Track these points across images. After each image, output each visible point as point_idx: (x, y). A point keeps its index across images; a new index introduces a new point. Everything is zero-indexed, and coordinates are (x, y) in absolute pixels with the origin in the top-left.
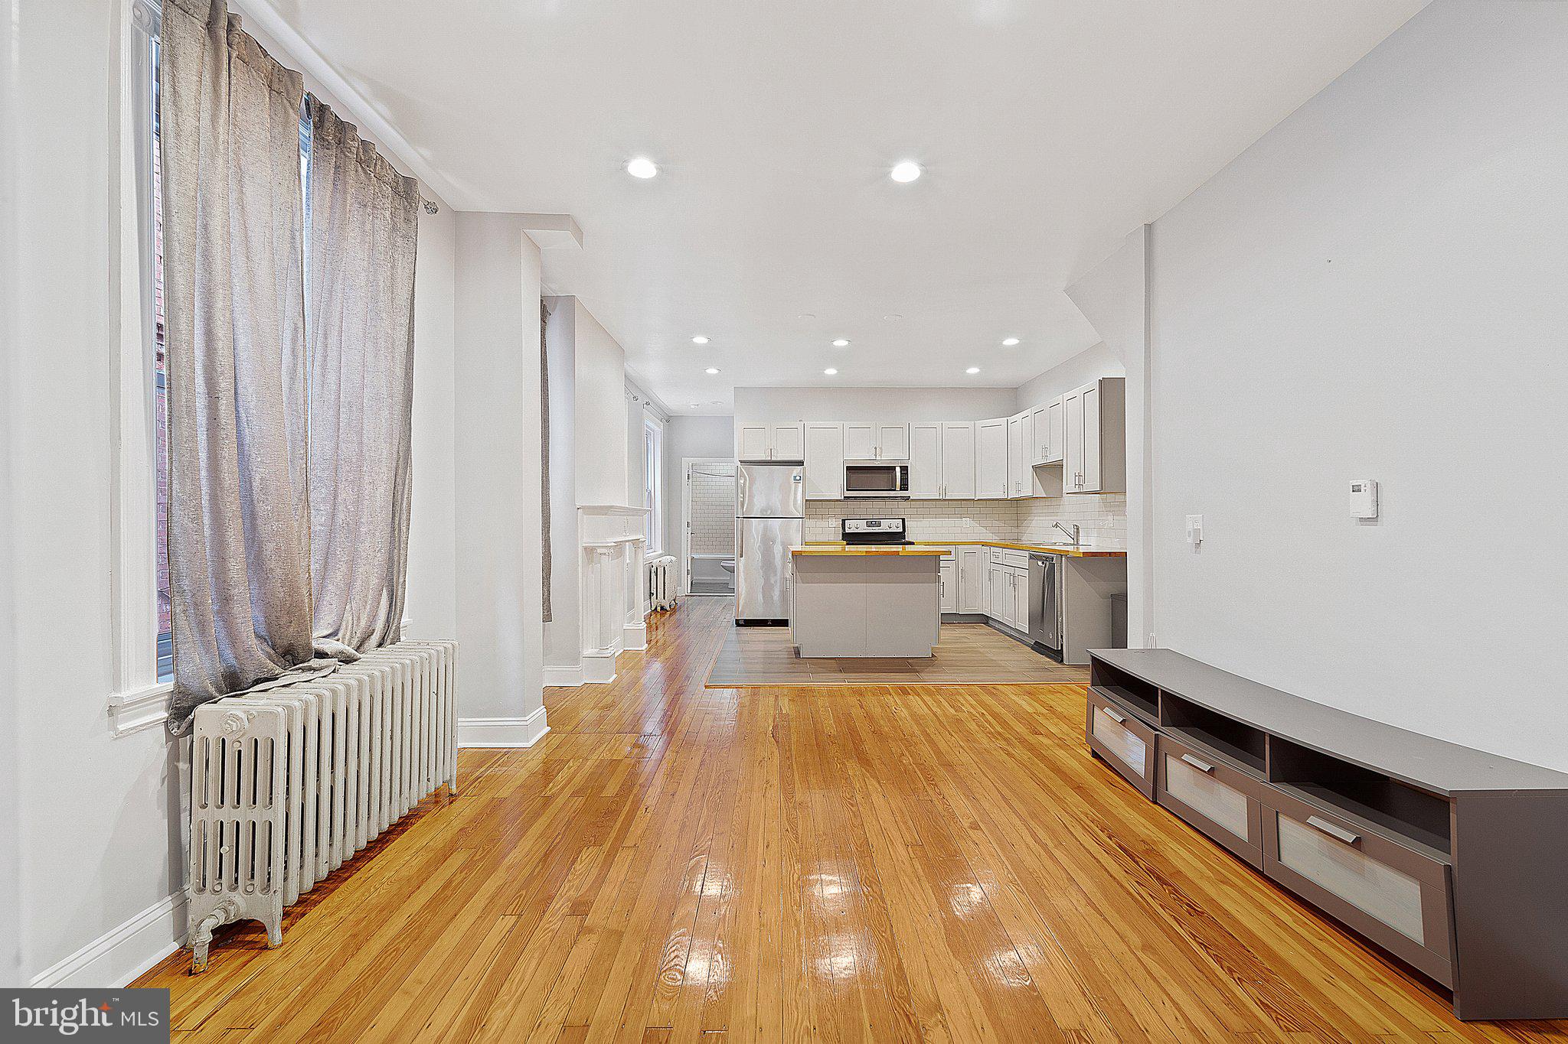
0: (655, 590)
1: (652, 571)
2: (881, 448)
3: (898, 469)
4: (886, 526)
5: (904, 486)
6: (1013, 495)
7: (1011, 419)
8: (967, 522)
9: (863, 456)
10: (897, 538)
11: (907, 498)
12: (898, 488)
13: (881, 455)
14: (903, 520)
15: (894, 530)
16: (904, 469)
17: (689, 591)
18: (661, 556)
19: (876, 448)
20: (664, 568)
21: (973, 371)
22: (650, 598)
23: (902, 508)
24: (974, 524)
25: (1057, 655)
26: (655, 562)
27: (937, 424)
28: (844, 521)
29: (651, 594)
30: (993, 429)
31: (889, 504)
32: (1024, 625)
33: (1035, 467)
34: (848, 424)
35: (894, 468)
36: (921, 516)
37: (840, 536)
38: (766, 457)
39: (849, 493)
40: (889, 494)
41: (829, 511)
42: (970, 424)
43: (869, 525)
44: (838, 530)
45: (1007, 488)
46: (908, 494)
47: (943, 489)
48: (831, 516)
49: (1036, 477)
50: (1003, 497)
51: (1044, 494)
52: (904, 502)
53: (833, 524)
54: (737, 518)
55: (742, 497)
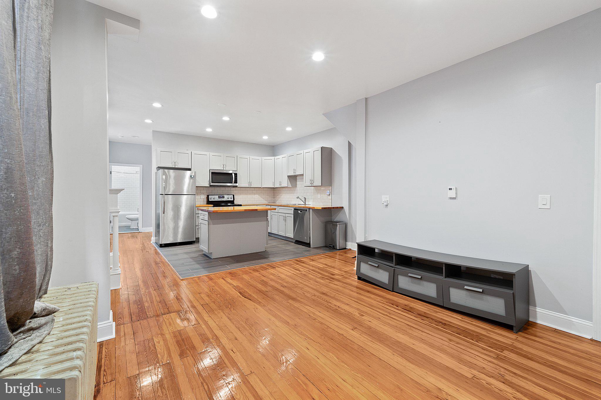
2: (226, 165)
3: (233, 174)
4: (226, 198)
5: (236, 182)
6: (277, 185)
7: (276, 157)
9: (218, 167)
10: (232, 203)
11: (236, 186)
12: (233, 182)
13: (226, 168)
14: (234, 195)
15: (230, 199)
16: (236, 174)
19: (224, 165)
21: (265, 137)
23: (233, 191)
24: (259, 197)
25: (308, 245)
27: (248, 157)
28: (208, 196)
30: (269, 160)
31: (227, 189)
32: (291, 235)
33: (289, 177)
34: (212, 154)
35: (232, 174)
36: (240, 194)
37: (206, 203)
38: (172, 166)
39: (212, 184)
40: (229, 184)
41: (202, 192)
42: (260, 158)
43: (219, 197)
44: (206, 200)
45: (274, 183)
46: (237, 185)
47: (250, 183)
48: (203, 194)
49: (288, 180)
50: (272, 187)
51: (290, 186)
52: (235, 188)
53: (204, 197)
54: (160, 194)
55: (164, 185)
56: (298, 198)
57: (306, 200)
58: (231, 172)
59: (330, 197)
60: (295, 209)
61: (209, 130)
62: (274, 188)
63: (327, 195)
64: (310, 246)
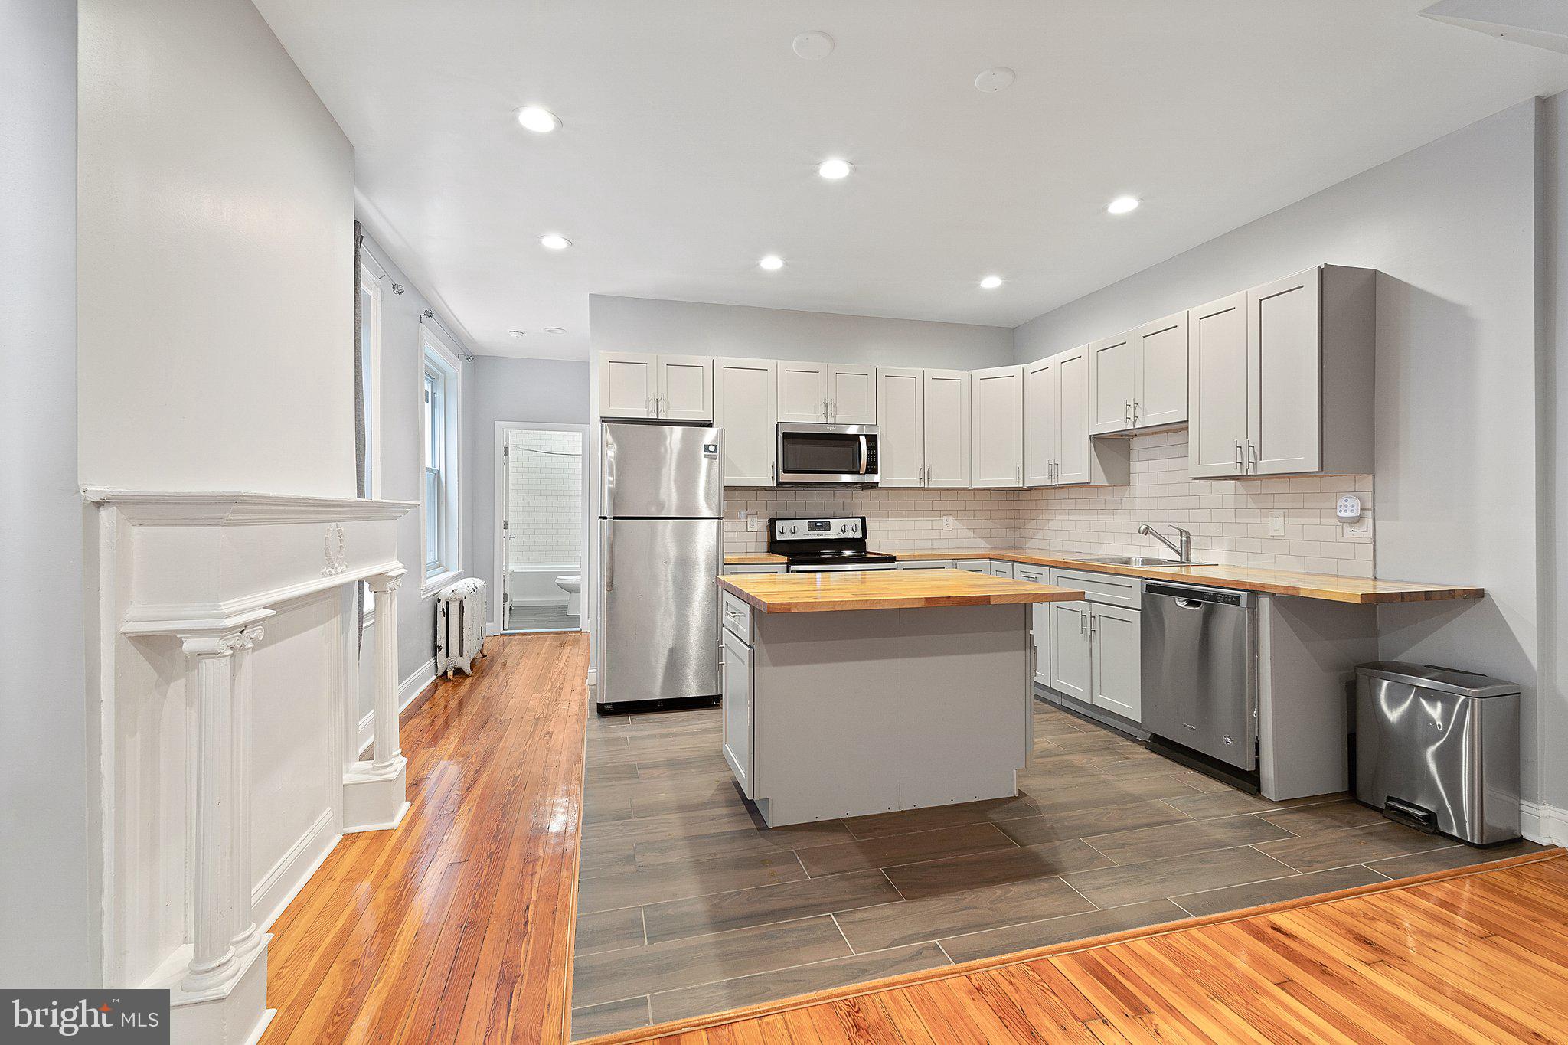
0: (444, 641)
1: (440, 609)
2: (835, 406)
3: (863, 440)
4: (837, 530)
5: (872, 468)
6: (1037, 478)
8: (948, 523)
9: (807, 416)
10: (857, 549)
11: (873, 486)
12: (863, 470)
13: (835, 417)
14: (863, 520)
15: (850, 535)
16: (872, 440)
17: (506, 627)
18: (457, 578)
19: (827, 406)
20: (461, 602)
21: (991, 282)
22: (436, 655)
23: (863, 502)
24: (958, 525)
25: (1245, 780)
26: (445, 593)
27: (917, 371)
28: (772, 522)
29: (436, 649)
30: (1000, 380)
31: (839, 495)
32: (1127, 704)
33: (1097, 440)
34: (785, 364)
35: (856, 438)
36: (888, 513)
37: (764, 546)
38: (648, 413)
39: (786, 478)
40: (846, 478)
41: (752, 506)
42: (961, 374)
43: (812, 527)
44: (765, 537)
45: (1021, 471)
46: (876, 478)
47: (925, 472)
48: (754, 513)
49: (1094, 453)
50: (1011, 482)
51: (1101, 479)
52: (866, 493)
53: (757, 526)
54: (600, 518)
55: (611, 482)
56: (1147, 531)
57: (1188, 542)
58: (852, 430)
59: (1364, 532)
60: (1151, 588)
61: (772, 263)
62: (1020, 490)
63: (1342, 520)
64: (1259, 790)
